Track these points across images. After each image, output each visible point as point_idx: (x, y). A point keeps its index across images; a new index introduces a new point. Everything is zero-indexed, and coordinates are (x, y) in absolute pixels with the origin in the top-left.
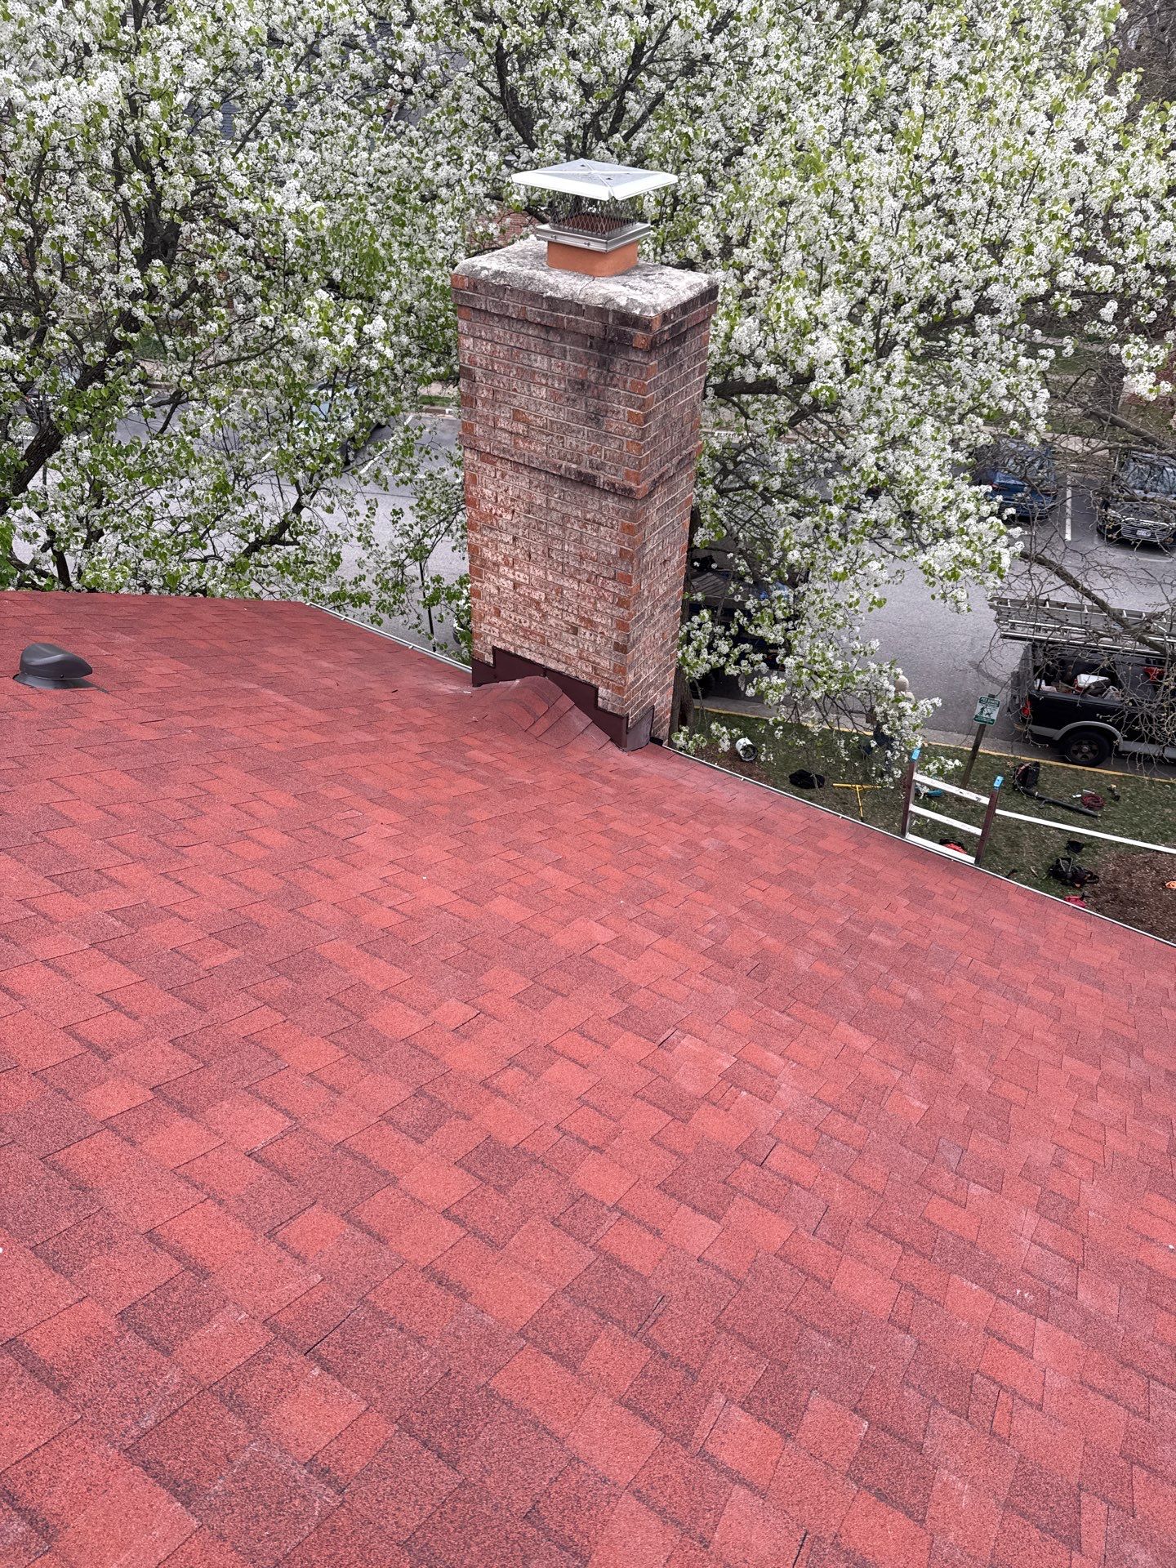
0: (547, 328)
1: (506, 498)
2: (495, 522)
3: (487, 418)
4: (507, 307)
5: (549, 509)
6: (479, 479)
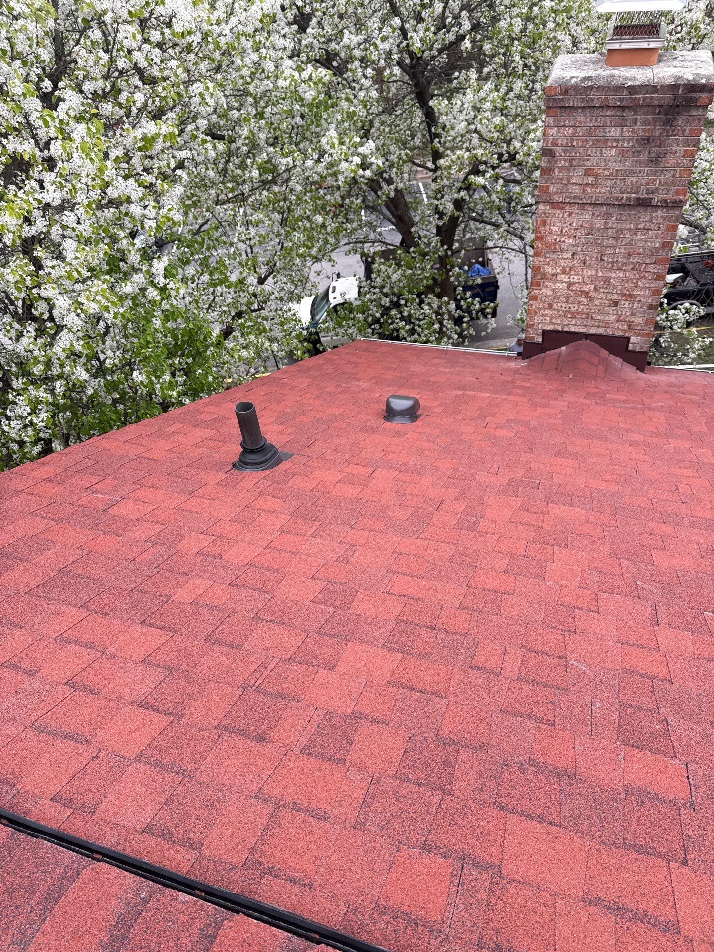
0: (624, 108)
1: (570, 229)
2: (558, 247)
3: (562, 179)
4: (592, 100)
5: (606, 228)
6: (548, 222)
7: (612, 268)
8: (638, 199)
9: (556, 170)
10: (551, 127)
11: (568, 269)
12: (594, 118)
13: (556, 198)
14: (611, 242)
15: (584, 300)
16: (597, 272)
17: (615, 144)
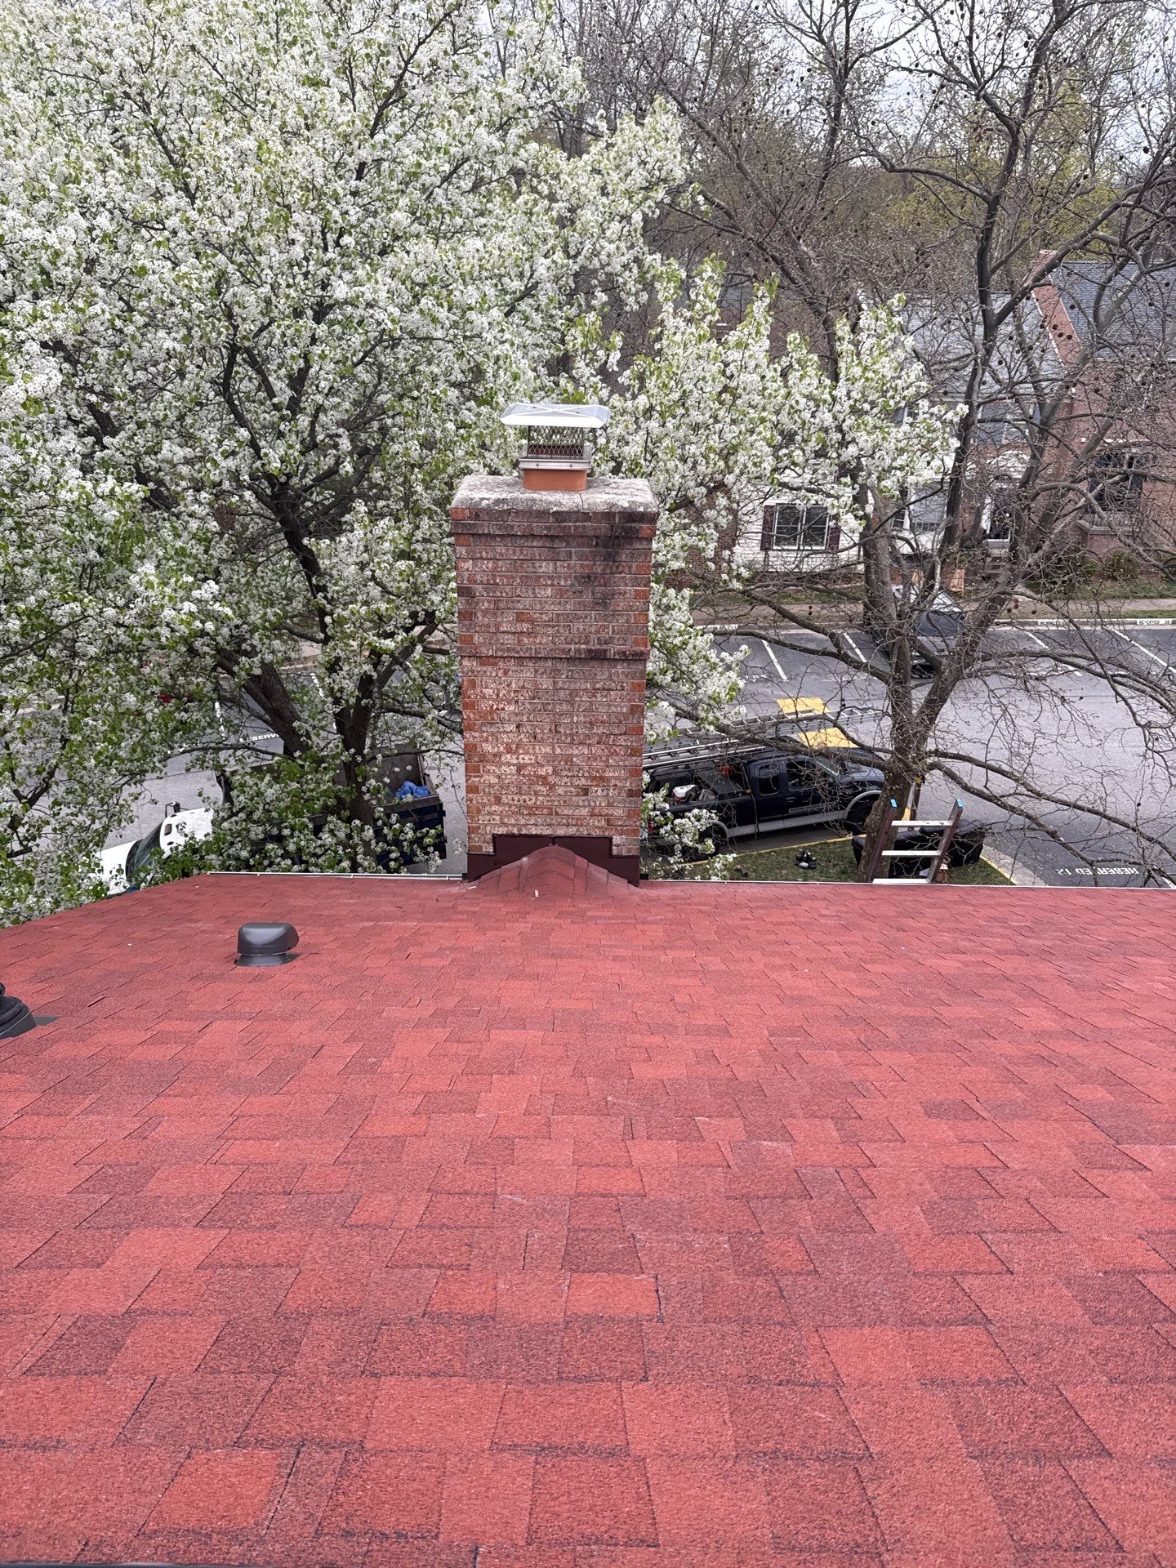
0: (552, 538)
1: (509, 692)
2: (495, 717)
3: (488, 626)
4: (512, 527)
5: (556, 690)
6: (478, 682)
7: (572, 743)
8: (590, 651)
9: (479, 615)
10: (465, 560)
11: (514, 746)
12: (518, 550)
13: (484, 651)
14: (565, 707)
15: (542, 788)
16: (554, 748)
17: (549, 582)
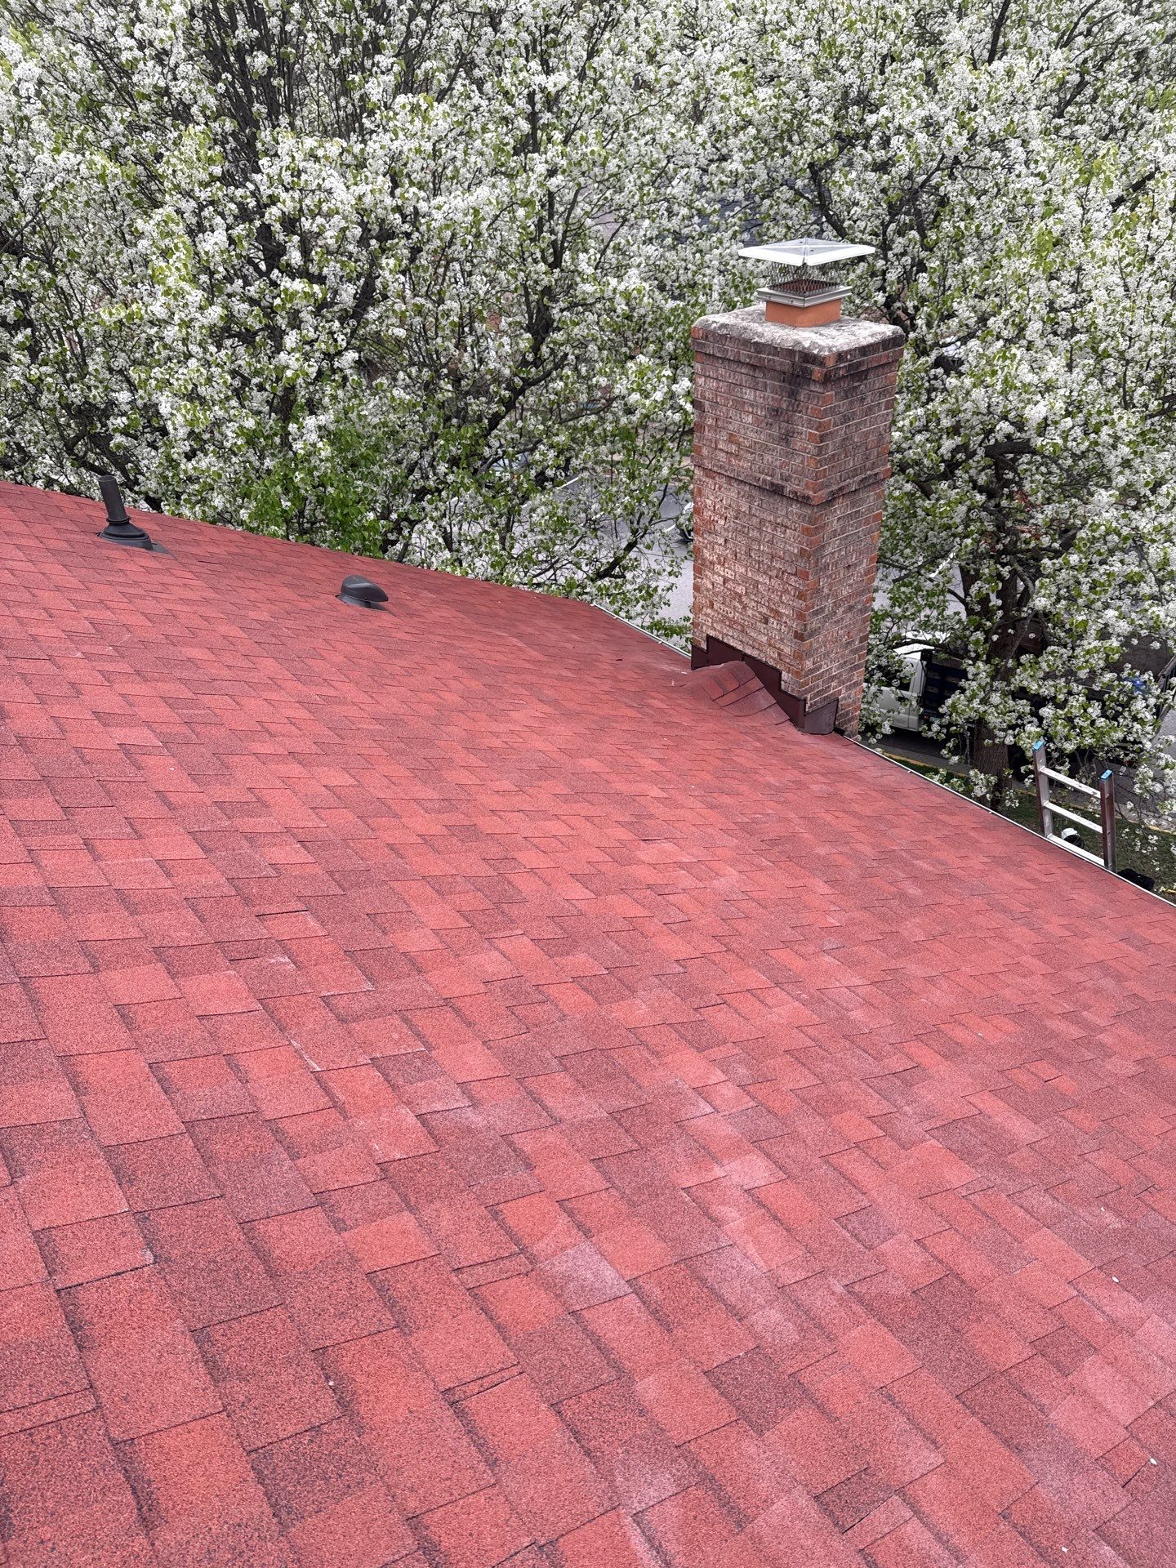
0: (754, 367)
1: (721, 507)
2: (712, 527)
3: (711, 441)
4: (728, 351)
5: (751, 515)
6: (703, 492)
7: (759, 570)
9: (706, 429)
11: (722, 559)
12: (732, 374)
13: (707, 464)
15: (738, 605)
16: (747, 570)
17: (751, 410)
